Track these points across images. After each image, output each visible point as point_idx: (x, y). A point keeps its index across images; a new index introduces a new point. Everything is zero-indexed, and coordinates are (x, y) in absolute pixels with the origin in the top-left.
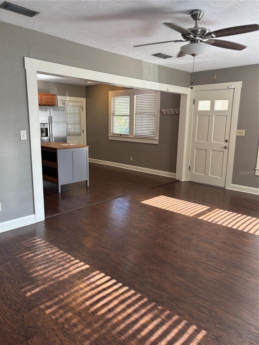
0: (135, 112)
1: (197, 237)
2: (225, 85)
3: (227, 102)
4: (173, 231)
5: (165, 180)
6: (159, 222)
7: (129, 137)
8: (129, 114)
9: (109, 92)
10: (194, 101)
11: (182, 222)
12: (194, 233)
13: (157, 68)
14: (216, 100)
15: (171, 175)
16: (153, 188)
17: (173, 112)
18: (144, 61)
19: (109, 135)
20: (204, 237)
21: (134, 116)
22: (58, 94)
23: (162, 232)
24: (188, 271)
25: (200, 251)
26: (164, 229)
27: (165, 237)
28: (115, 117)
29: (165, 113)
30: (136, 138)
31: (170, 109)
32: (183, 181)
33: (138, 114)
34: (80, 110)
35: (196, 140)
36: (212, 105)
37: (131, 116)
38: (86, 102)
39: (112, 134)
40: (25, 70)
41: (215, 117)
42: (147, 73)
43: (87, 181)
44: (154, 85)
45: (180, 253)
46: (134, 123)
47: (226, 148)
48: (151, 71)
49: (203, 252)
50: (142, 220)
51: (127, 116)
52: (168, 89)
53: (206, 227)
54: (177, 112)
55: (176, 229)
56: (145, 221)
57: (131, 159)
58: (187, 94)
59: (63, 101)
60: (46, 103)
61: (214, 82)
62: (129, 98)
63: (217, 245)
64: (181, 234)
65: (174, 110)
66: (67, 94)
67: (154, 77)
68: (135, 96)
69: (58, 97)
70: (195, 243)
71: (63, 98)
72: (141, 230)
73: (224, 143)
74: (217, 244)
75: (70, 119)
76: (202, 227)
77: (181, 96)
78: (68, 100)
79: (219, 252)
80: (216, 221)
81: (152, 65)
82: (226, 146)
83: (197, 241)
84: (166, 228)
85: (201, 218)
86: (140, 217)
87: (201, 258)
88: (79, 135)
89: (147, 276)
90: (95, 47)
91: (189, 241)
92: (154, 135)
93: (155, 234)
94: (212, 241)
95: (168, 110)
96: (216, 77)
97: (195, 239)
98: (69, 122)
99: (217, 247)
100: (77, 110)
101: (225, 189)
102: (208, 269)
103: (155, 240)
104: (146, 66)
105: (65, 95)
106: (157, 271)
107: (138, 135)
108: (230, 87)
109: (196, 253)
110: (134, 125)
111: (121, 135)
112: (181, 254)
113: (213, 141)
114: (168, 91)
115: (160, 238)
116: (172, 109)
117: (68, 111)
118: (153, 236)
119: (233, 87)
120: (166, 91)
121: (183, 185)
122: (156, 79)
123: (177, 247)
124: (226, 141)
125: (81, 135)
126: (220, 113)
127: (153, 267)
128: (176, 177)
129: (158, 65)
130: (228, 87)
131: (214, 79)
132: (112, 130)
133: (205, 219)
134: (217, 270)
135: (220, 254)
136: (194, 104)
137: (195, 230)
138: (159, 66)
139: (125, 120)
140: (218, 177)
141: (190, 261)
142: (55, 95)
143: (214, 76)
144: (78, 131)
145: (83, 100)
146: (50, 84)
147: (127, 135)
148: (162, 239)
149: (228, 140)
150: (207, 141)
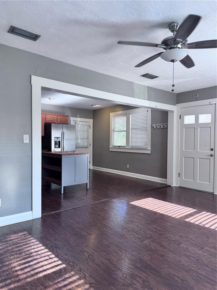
0: (130, 128)
1: (187, 240)
2: (206, 102)
3: (210, 115)
4: (162, 232)
5: (157, 185)
6: (148, 223)
7: (126, 148)
8: (126, 130)
9: (110, 113)
10: (180, 116)
11: (171, 224)
12: (183, 236)
13: (147, 89)
14: (200, 114)
15: (162, 181)
16: (145, 191)
17: (162, 127)
18: (135, 82)
19: (110, 147)
20: (194, 241)
21: (130, 131)
22: (71, 116)
23: (149, 234)
24: (175, 280)
25: (189, 256)
26: (152, 230)
27: (153, 239)
28: (115, 133)
29: (155, 127)
30: (132, 149)
31: (159, 124)
32: (173, 186)
33: (133, 130)
34: (88, 128)
35: (184, 150)
36: (197, 119)
37: (127, 131)
38: (93, 122)
39: (112, 146)
40: (31, 85)
41: (200, 129)
42: (137, 92)
43: (87, 183)
44: (144, 102)
45: (167, 257)
46: (130, 137)
47: (212, 156)
48: (142, 92)
49: (193, 257)
50: (132, 221)
51: (125, 131)
52: (156, 106)
53: (196, 230)
54: (166, 127)
55: (165, 231)
56: (134, 222)
57: (128, 167)
58: (174, 111)
59: (75, 121)
60: (60, 122)
61: (197, 100)
62: (126, 117)
63: (208, 251)
64: (170, 237)
65: (163, 125)
66: (78, 116)
67: (144, 96)
68: (131, 115)
69: (71, 118)
70: (185, 247)
71: (75, 119)
72: (129, 231)
73: (210, 151)
74: (209, 249)
75: (80, 135)
76: (191, 230)
77: (169, 112)
78: (79, 121)
79: (211, 258)
80: (204, 223)
81: (142, 87)
82: (212, 154)
83: (186, 244)
84: (154, 230)
85: (187, 220)
86: (130, 217)
87: (190, 265)
88: (87, 147)
89: (129, 283)
90: (92, 69)
91: (177, 244)
92: (146, 146)
93: (143, 235)
94: (203, 246)
95: (158, 125)
96: (198, 95)
97: (184, 242)
98: (79, 138)
99: (209, 253)
100: (86, 128)
101: (214, 194)
102: (199, 278)
103: (142, 241)
104: (137, 87)
105: (76, 117)
106: (140, 278)
107: (133, 147)
108: (211, 103)
109: (185, 258)
110: (130, 139)
111: (119, 147)
112: (169, 258)
113: (200, 150)
114: (157, 108)
115: (147, 239)
116: (161, 124)
117: (79, 129)
118: (140, 237)
119: (214, 103)
120: (155, 107)
121: (174, 190)
122: (146, 98)
123: (164, 250)
124: (212, 150)
125: (88, 147)
126: (204, 126)
127: (136, 273)
128: (167, 183)
129: (147, 86)
130: (210, 103)
131: (197, 97)
132: (112, 143)
133: (192, 221)
134: (209, 281)
135: (213, 261)
136: (180, 119)
137: (184, 233)
138: (149, 88)
139: (123, 135)
140: (207, 183)
141: (178, 267)
142: (68, 116)
143: (197, 95)
144: (86, 144)
145: (91, 121)
146: (65, 108)
147: (124, 147)
148: (150, 241)
149: (213, 148)
150: (194, 150)
